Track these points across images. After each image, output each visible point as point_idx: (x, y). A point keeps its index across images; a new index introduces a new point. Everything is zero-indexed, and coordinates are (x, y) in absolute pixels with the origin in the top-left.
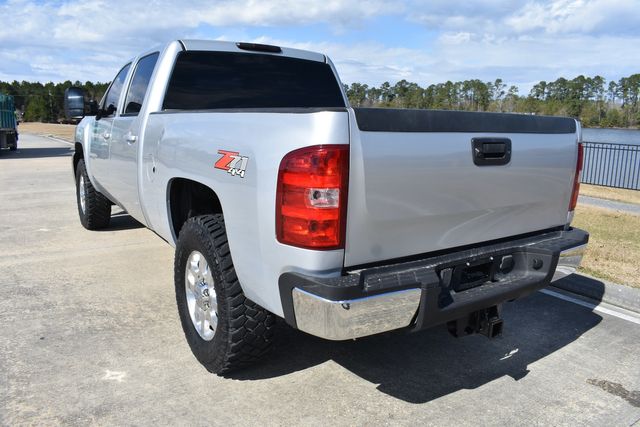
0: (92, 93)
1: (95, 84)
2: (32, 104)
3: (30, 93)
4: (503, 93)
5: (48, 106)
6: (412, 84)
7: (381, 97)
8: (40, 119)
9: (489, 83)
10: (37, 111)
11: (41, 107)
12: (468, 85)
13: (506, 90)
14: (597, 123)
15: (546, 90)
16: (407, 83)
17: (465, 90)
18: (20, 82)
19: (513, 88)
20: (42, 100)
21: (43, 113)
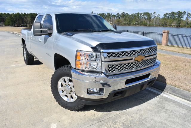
0: (26, 17)
1: (27, 14)
2: (7, 20)
3: (6, 17)
4: (155, 16)
5: (12, 21)
6: (126, 13)
7: (115, 18)
8: (10, 25)
9: (151, 13)
10: (9, 22)
11: (10, 21)
12: (145, 14)
13: (157, 16)
14: (186, 26)
15: (168, 16)
16: (125, 13)
17: (143, 15)
18: (3, 13)
19: (159, 15)
20: (10, 19)
21: (10, 23)
